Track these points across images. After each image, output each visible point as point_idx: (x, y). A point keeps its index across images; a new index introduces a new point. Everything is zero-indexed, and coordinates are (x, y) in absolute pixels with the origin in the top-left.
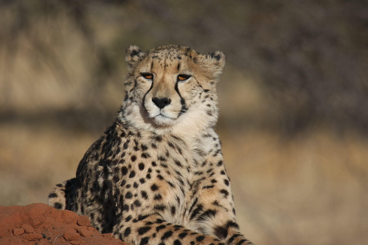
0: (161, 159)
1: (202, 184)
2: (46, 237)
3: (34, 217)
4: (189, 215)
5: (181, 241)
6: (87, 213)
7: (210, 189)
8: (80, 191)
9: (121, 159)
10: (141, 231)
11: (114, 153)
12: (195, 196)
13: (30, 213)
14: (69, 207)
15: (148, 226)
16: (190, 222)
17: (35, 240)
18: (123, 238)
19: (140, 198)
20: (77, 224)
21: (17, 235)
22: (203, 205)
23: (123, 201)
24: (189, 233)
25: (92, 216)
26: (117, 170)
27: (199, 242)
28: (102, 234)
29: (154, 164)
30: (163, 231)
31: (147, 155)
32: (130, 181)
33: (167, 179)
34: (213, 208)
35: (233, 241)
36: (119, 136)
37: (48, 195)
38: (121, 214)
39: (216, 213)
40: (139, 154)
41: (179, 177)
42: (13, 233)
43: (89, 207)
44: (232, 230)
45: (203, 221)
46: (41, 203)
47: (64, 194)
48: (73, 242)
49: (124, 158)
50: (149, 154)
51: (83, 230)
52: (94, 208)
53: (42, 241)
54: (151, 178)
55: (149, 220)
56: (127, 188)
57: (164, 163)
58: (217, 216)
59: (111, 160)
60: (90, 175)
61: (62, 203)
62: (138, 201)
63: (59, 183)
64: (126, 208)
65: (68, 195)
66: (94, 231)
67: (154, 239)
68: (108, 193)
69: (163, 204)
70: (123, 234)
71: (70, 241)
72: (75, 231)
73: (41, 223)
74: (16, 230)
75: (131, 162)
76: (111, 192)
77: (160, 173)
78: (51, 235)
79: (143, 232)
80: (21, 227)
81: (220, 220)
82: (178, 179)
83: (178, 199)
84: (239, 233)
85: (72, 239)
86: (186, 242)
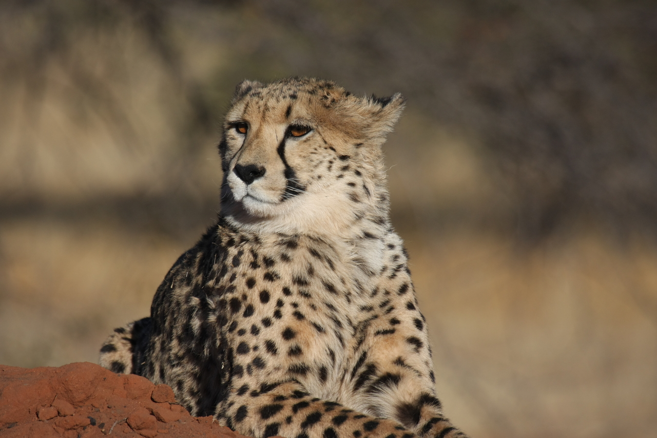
0: (299, 281)
1: (374, 326)
2: (97, 423)
3: (75, 387)
4: (352, 383)
5: (337, 430)
6: (171, 380)
7: (389, 335)
8: (157, 340)
9: (230, 285)
10: (266, 412)
11: (217, 275)
12: (360, 348)
13: (67, 379)
14: (138, 370)
15: (278, 403)
16: (353, 396)
17: (76, 427)
18: (233, 425)
19: (263, 353)
20: (152, 399)
21: (44, 419)
22: (377, 365)
23: (232, 359)
24: (351, 415)
25: (180, 384)
26: (222, 304)
27: (369, 432)
28: (196, 418)
29: (287, 291)
30: (304, 413)
31: (273, 276)
32: (246, 324)
33: (311, 319)
34: (395, 369)
35: (431, 430)
36: (223, 244)
37: (100, 347)
38: (229, 382)
39: (400, 379)
40: (259, 274)
41: (332, 314)
42: (38, 416)
43: (175, 370)
44: (429, 411)
45: (376, 394)
46: (87, 362)
47: (129, 346)
48: (144, 432)
49: (235, 283)
50: (278, 273)
51: (162, 410)
52: (184, 371)
53: (91, 430)
54: (283, 317)
55: (280, 392)
56: (239, 335)
57: (304, 289)
58: (402, 386)
59: (213, 287)
60: (176, 312)
61: (124, 362)
62: (259, 359)
63: (118, 326)
64: (238, 371)
65: (137, 348)
66: (182, 411)
67: (289, 427)
68: (210, 346)
69: (304, 363)
70: (234, 417)
71: (139, 429)
72: (147, 413)
73: (88, 398)
74: (42, 410)
75: (246, 289)
76: (214, 342)
77: (298, 308)
78: (105, 420)
79: (269, 413)
80: (51, 406)
81: (407, 391)
82: (331, 318)
83: (332, 354)
84: (441, 415)
85: (143, 427)
86: (345, 432)
